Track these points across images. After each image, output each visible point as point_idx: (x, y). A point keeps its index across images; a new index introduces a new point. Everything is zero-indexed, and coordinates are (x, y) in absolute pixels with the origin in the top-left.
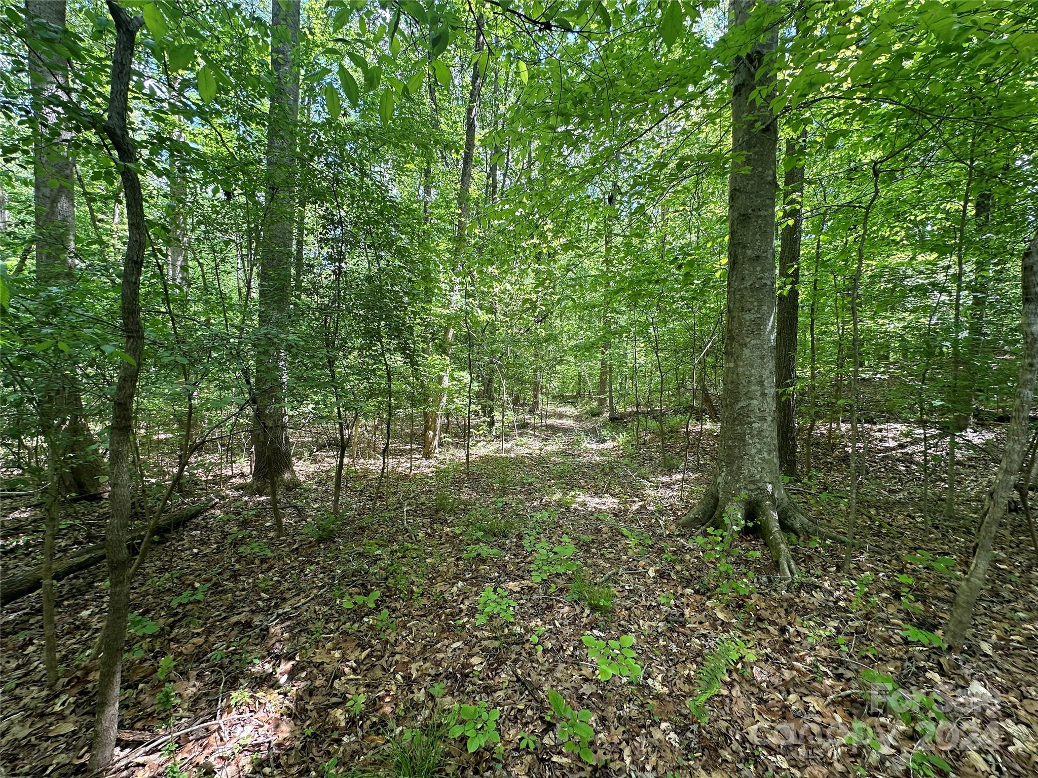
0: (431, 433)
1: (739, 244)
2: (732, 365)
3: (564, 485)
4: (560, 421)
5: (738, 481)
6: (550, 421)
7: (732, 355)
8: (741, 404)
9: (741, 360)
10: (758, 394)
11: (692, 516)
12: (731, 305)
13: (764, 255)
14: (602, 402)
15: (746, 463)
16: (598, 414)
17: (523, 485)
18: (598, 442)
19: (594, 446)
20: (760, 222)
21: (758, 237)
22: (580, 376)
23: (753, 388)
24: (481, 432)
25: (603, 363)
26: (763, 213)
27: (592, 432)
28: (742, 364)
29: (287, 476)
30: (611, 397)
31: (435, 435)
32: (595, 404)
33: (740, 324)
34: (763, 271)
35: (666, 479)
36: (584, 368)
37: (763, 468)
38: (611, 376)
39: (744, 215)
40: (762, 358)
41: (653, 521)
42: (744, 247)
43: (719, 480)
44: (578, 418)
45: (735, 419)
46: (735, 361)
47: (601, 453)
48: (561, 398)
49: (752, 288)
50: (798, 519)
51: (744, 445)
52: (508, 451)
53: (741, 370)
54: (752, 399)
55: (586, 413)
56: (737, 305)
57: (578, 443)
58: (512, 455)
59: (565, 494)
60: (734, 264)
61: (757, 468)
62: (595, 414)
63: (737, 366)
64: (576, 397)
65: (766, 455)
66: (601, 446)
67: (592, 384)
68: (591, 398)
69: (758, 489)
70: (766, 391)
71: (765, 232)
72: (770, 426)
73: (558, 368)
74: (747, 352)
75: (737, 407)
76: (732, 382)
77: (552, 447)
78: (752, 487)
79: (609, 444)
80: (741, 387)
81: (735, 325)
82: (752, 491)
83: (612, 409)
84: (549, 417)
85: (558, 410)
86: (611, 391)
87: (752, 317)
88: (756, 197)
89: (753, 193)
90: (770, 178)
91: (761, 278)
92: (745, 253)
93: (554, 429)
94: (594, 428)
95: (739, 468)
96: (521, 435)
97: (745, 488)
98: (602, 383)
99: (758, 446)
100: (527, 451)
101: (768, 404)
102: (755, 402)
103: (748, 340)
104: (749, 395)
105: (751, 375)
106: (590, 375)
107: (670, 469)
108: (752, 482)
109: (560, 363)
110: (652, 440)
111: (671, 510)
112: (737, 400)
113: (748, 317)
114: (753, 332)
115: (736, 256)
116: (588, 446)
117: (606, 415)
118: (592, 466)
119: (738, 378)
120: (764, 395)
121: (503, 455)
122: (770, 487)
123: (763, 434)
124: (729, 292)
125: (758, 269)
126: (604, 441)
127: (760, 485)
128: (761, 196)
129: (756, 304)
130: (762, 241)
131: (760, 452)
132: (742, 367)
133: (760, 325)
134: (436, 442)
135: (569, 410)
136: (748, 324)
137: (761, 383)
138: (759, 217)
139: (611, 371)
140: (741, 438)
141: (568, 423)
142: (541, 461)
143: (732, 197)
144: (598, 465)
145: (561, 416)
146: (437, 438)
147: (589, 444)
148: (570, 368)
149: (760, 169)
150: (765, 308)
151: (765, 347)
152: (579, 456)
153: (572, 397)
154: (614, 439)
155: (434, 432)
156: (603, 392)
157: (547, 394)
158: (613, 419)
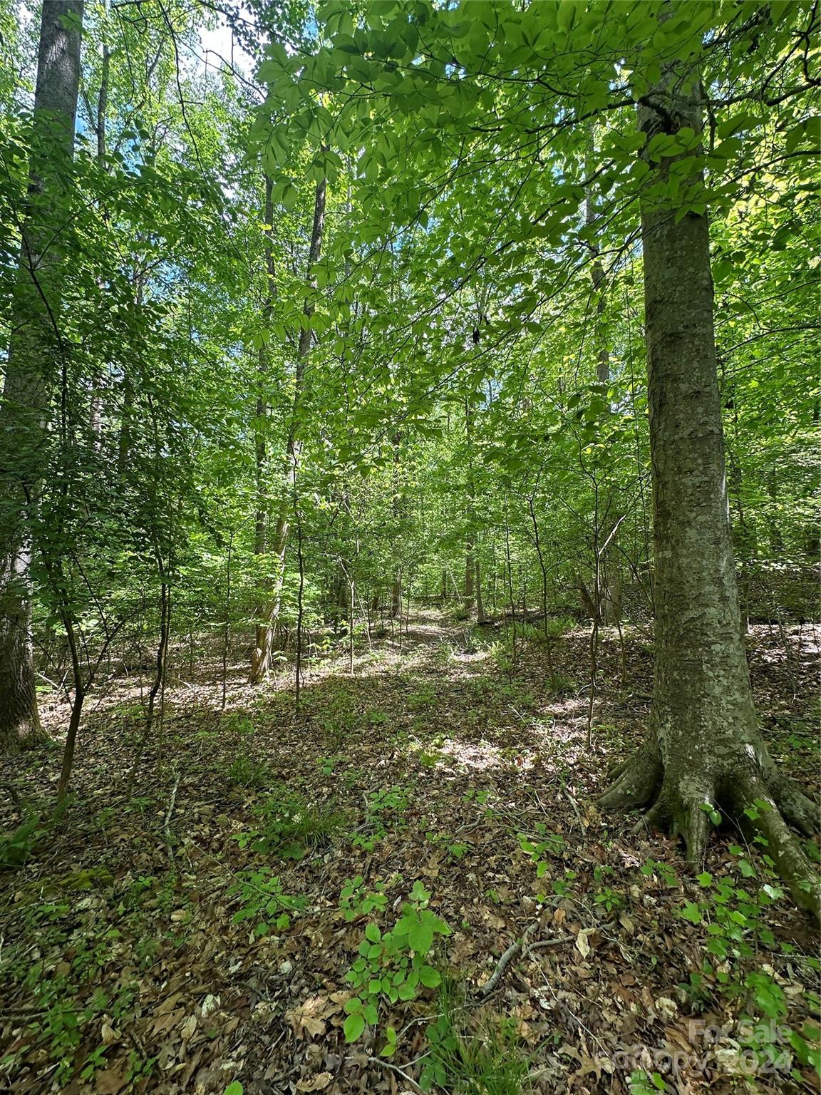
0: (260, 651)
1: (667, 376)
2: (668, 554)
3: (425, 724)
4: (424, 627)
5: (696, 739)
6: (411, 628)
7: (668, 539)
8: (690, 614)
9: (684, 546)
10: (716, 597)
11: (620, 791)
12: (661, 466)
13: (707, 389)
14: (469, 604)
15: (707, 708)
16: (466, 618)
17: (370, 726)
18: (466, 652)
19: (463, 658)
20: (697, 343)
21: (695, 364)
22: (444, 575)
23: (707, 589)
24: (325, 647)
25: (469, 560)
26: (699, 330)
27: (459, 640)
28: (684, 552)
29: (23, 728)
30: (479, 598)
31: (264, 654)
32: (462, 605)
33: (678, 493)
34: (706, 412)
35: (557, 709)
36: (449, 567)
37: (735, 718)
38: (478, 575)
39: (671, 335)
40: (717, 542)
41: (559, 797)
42: (676, 380)
43: (661, 734)
44: (443, 623)
45: (681, 638)
46: (673, 549)
47: (472, 668)
48: (424, 600)
49: (693, 438)
50: (799, 802)
51: (701, 680)
52: (359, 669)
53: (684, 561)
54: (707, 606)
55: (453, 617)
56: (670, 464)
57: (444, 655)
58: (364, 675)
59: (426, 742)
60: (661, 406)
61: (726, 719)
62: (462, 617)
63: (677, 555)
64: (440, 598)
65: (737, 695)
66: (471, 658)
67: (456, 584)
68: (457, 599)
69: (733, 753)
70: (727, 594)
71: (706, 357)
72: (738, 649)
73: (420, 566)
74: (691, 533)
75: (684, 619)
76: (671, 580)
77: (413, 661)
78: (722, 750)
79: (481, 656)
80: (686, 587)
81: (670, 494)
82: (723, 757)
83: (481, 611)
84: (412, 622)
85: (421, 613)
86: (479, 592)
87: (696, 481)
88: (688, 307)
89: (683, 303)
90: (705, 283)
91: (705, 424)
92: (678, 388)
93: (417, 638)
94: (462, 634)
95: (697, 718)
96: (376, 647)
97: (710, 752)
98: (469, 582)
99: (725, 682)
100: (383, 668)
101: (732, 613)
102: (712, 611)
103: (694, 514)
104: (701, 600)
105: (702, 569)
106: (455, 574)
107: (562, 693)
108: (722, 742)
109: (421, 561)
110: (530, 649)
111: (581, 770)
112: (683, 608)
113: (688, 481)
114: (698, 504)
115: (663, 394)
116: (456, 658)
117: (475, 618)
118: (461, 688)
119: (681, 574)
120: (724, 599)
121: (352, 675)
122: (750, 749)
123: (729, 661)
124: (654, 447)
125: (700, 410)
126: (474, 652)
127: (735, 747)
128: (697, 307)
129: (700, 461)
130: (701, 370)
131: (728, 690)
132: (686, 556)
133: (709, 492)
134: (265, 663)
135: (434, 613)
136: (690, 491)
137: (719, 582)
138: (694, 335)
139: (478, 569)
140: (695, 668)
141: (433, 628)
142: (399, 682)
143: (651, 313)
144: (468, 685)
145: (424, 621)
146: (266, 658)
147: (456, 656)
148: (433, 566)
149: (691, 270)
150: (714, 467)
151: (720, 525)
152: (445, 673)
153: (437, 598)
154: (485, 649)
155: (264, 650)
156: (470, 593)
157: (408, 596)
158: (482, 624)
